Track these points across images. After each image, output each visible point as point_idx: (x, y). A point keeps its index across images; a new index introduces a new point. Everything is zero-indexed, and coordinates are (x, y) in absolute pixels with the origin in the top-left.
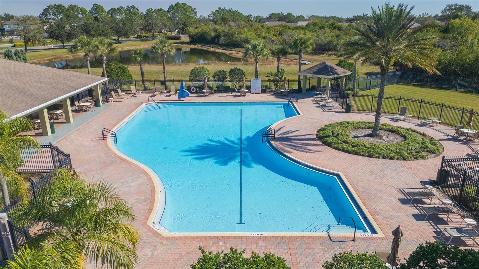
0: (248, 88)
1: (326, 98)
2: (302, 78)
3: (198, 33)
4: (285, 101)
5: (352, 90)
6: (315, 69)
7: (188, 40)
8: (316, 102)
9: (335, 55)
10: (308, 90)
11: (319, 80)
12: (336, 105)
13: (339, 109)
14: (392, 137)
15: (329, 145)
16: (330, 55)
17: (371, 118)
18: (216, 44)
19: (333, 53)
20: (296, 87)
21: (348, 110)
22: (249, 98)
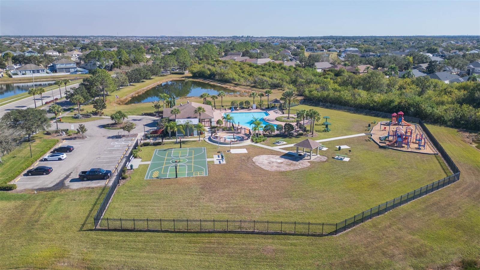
0: (252, 107)
1: (277, 110)
2: (269, 104)
3: (198, 72)
4: (265, 111)
5: (285, 107)
6: (274, 101)
7: (191, 75)
8: (274, 112)
9: (281, 89)
10: (271, 107)
11: (275, 104)
12: (280, 112)
13: (281, 113)
14: (292, 119)
15: (278, 121)
16: (279, 90)
17: (287, 115)
18: (212, 79)
19: (280, 88)
20: (267, 107)
21: (283, 113)
22: (252, 111)
